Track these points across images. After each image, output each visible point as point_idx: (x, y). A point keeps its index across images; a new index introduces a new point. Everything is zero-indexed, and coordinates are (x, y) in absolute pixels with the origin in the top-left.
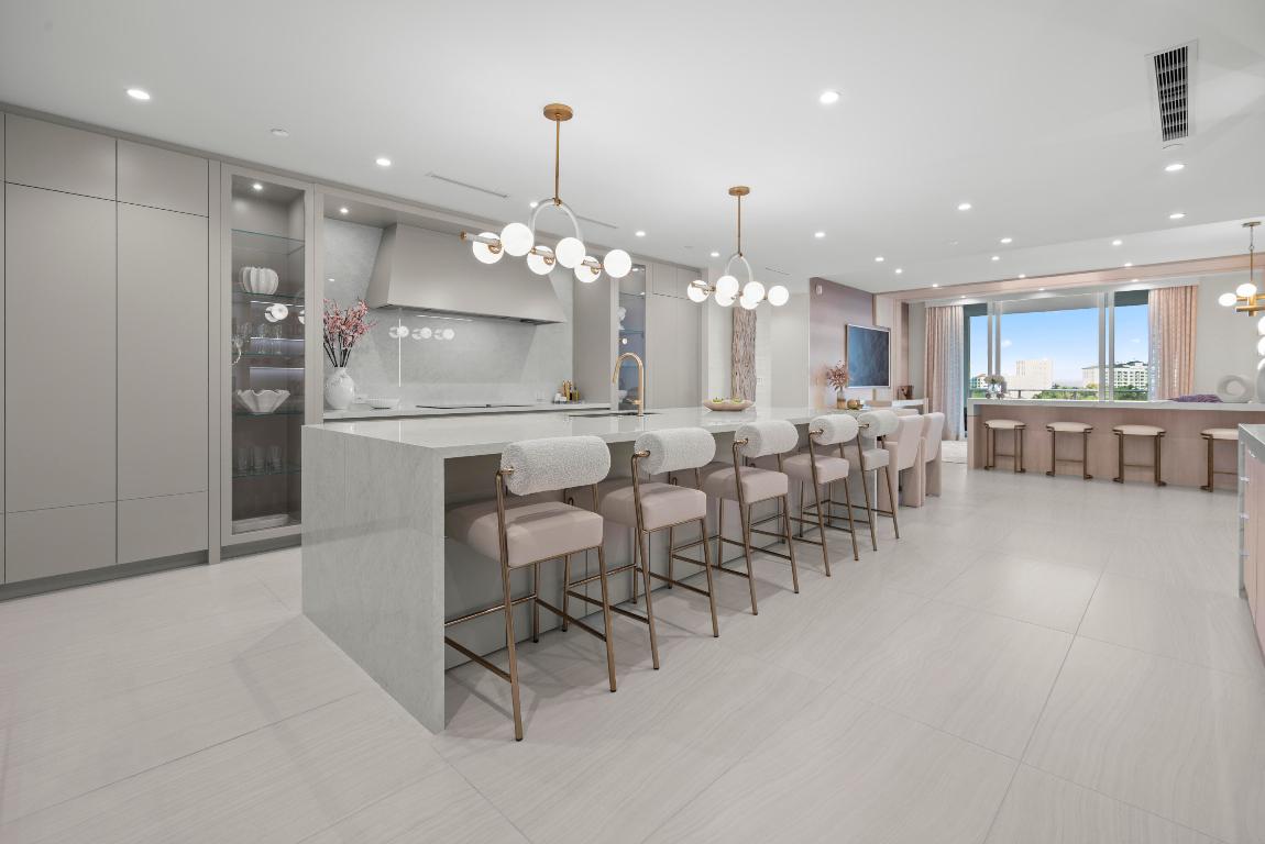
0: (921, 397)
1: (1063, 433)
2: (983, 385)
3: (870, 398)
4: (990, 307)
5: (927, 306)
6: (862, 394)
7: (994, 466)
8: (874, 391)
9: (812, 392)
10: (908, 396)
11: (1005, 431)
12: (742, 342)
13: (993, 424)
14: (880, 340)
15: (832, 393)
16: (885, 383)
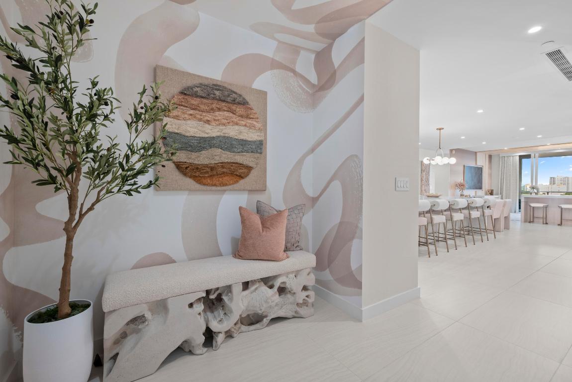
0: (498, 195)
1: (566, 209)
2: (528, 189)
3: (474, 195)
4: (532, 155)
5: (501, 156)
6: (472, 192)
7: (533, 222)
8: (476, 192)
9: (450, 192)
10: (491, 194)
11: (538, 208)
12: (425, 173)
13: (533, 205)
14: (479, 170)
15: (458, 192)
16: (481, 188)
